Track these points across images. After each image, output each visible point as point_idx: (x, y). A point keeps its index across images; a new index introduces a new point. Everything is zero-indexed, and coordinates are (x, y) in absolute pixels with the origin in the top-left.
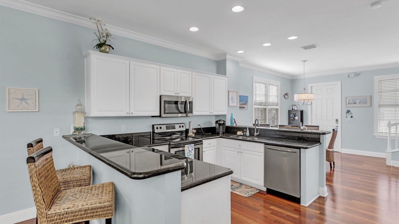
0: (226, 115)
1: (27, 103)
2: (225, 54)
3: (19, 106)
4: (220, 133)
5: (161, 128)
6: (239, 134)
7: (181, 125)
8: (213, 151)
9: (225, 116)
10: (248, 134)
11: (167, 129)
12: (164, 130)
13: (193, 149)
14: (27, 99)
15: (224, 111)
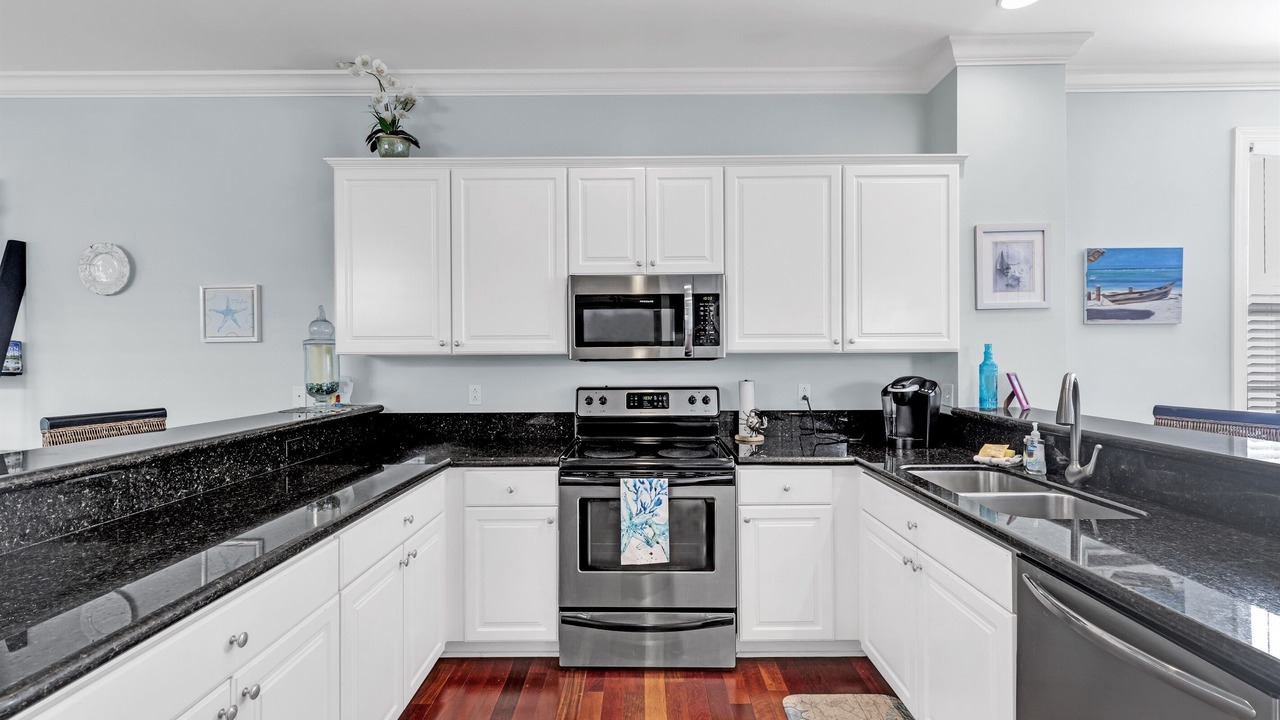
0: (954, 355)
1: (235, 321)
2: (941, 46)
3: (220, 328)
4: (900, 442)
5: (603, 401)
6: (986, 459)
7: (699, 395)
8: (810, 524)
9: (949, 358)
10: (1036, 461)
11: (629, 407)
12: (617, 408)
13: (665, 499)
14: (235, 312)
15: (939, 334)
